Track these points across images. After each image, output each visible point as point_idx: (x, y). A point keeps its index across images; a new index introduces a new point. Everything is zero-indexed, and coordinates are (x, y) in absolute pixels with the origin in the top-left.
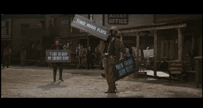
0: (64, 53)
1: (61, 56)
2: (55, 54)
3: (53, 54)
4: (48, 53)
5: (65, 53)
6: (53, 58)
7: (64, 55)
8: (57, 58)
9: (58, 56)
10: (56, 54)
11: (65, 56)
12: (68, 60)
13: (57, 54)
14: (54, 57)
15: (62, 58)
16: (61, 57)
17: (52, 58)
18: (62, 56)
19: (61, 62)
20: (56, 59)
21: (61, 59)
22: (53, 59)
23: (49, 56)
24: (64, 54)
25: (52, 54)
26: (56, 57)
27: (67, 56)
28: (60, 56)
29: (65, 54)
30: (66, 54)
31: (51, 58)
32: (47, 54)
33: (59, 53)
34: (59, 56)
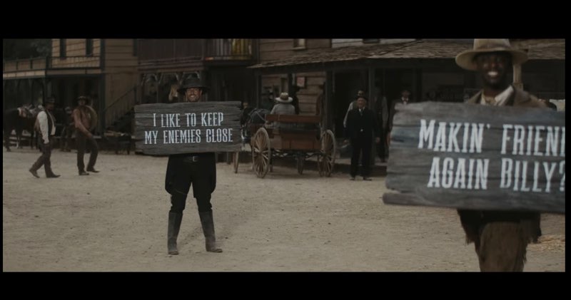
0: (212, 116)
1: (199, 126)
2: (171, 119)
3: (165, 119)
4: (144, 116)
5: (217, 116)
6: (165, 137)
7: (212, 122)
8: (183, 134)
9: (183, 126)
10: (177, 120)
11: (215, 128)
12: (228, 143)
13: (183, 119)
14: (167, 134)
15: (203, 137)
16: (198, 132)
17: (160, 137)
18: (204, 129)
19: (197, 150)
20: (179, 138)
21: (199, 141)
22: (167, 139)
23: (149, 128)
24: (209, 119)
25: (158, 119)
26: (179, 133)
27: (224, 125)
28: (196, 128)
29: (214, 119)
30: (221, 120)
31: (155, 137)
32: (141, 120)
33: (188, 114)
34: (191, 128)
